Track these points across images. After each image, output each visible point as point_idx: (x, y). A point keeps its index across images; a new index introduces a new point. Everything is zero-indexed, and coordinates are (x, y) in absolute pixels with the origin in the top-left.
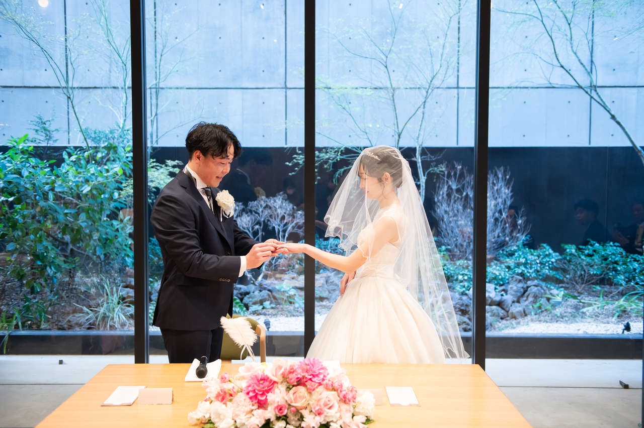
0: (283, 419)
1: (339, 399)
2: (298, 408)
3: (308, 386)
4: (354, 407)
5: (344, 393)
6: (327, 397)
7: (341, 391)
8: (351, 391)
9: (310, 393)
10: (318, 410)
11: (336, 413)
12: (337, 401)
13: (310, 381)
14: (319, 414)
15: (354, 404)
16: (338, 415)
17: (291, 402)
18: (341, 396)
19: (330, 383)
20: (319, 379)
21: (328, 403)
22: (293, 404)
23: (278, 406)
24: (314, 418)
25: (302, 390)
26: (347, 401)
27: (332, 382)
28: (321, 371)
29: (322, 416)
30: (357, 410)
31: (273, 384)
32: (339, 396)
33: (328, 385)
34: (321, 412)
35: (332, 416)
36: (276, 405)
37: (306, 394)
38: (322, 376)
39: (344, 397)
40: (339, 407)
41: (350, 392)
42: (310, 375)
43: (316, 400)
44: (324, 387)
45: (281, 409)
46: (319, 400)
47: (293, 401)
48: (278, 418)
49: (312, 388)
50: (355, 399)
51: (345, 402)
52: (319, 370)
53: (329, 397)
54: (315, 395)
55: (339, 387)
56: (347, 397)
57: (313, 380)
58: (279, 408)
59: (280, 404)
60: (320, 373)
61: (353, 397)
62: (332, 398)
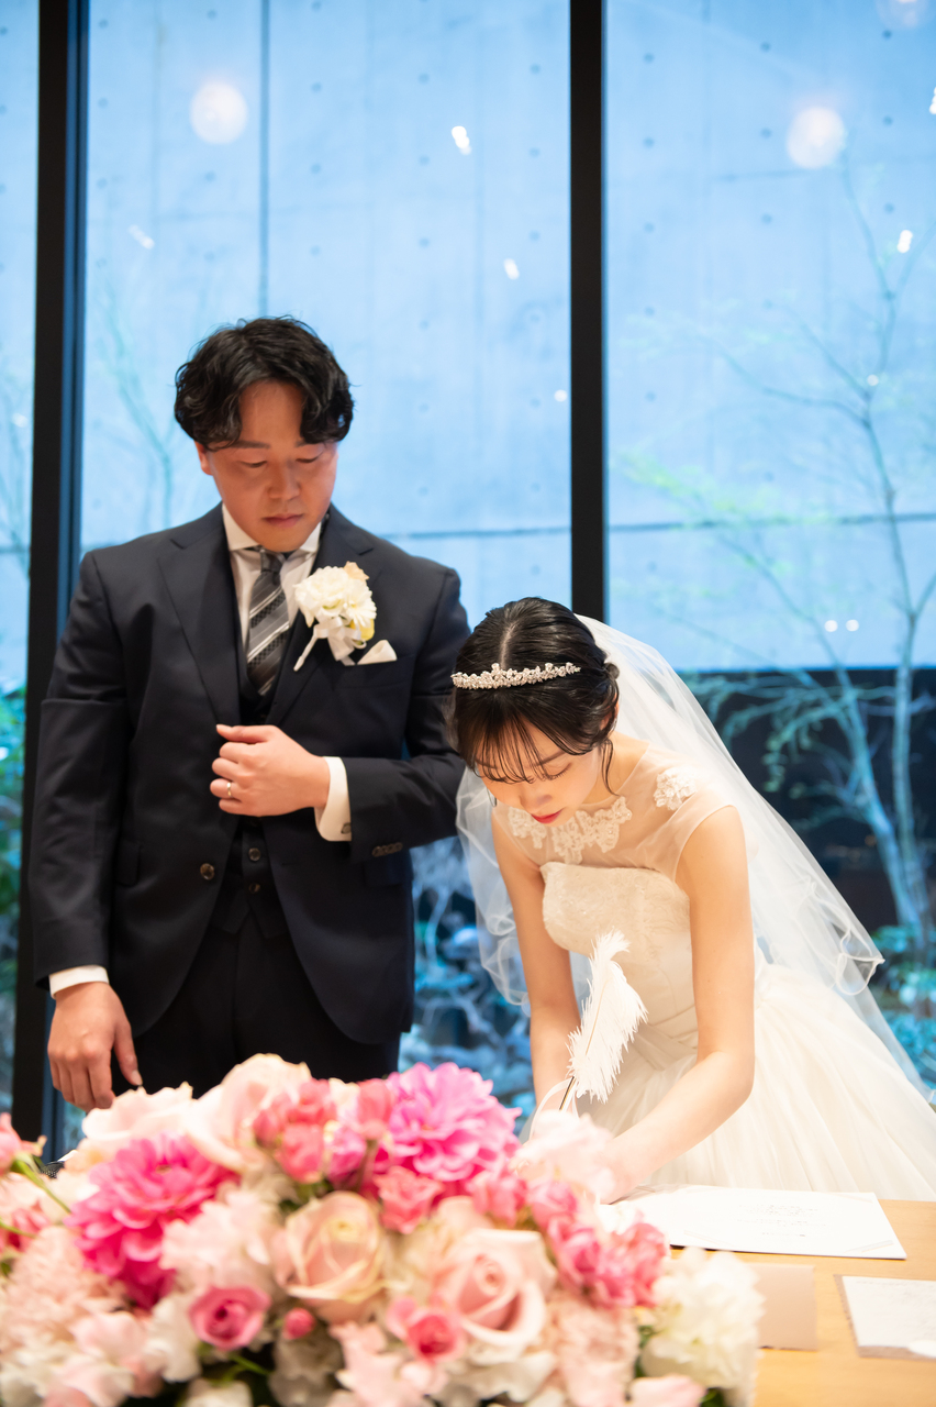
0: (244, 1377)
1: (551, 1272)
2: (325, 1314)
3: (385, 1194)
4: (646, 1333)
5: (579, 1241)
6: (480, 1259)
7: (565, 1235)
8: (633, 1244)
9: (396, 1236)
10: (422, 1324)
11: (530, 1349)
12: (542, 1285)
13: (399, 1171)
14: (429, 1349)
15: (645, 1317)
16: (541, 1363)
17: (292, 1278)
18: (567, 1262)
19: (509, 1184)
20: (454, 1163)
21: (489, 1290)
22: (299, 1291)
23: (214, 1292)
24: (397, 1372)
25: (352, 1212)
26: (601, 1290)
27: (523, 1185)
28: (470, 1125)
29: (449, 1362)
30: (659, 1348)
31: (214, 1184)
32: (554, 1261)
33: (499, 1198)
34: (439, 1336)
35: (503, 1369)
36: (200, 1291)
37: (374, 1240)
38: (468, 1151)
39: (584, 1265)
40: (555, 1322)
41: (621, 1251)
42: (412, 1144)
43: (421, 1275)
44: (477, 1207)
45: (221, 1314)
46: (440, 1278)
47: (302, 1274)
48: (213, 1371)
49: (406, 1205)
50: (648, 1285)
51: (587, 1294)
52: (460, 1119)
53: (494, 1256)
54: (423, 1250)
55: (555, 1208)
56: (601, 1269)
57: (420, 1166)
58: (214, 1306)
59: (221, 1283)
60: (457, 1137)
61: (638, 1275)
62: (511, 1267)
